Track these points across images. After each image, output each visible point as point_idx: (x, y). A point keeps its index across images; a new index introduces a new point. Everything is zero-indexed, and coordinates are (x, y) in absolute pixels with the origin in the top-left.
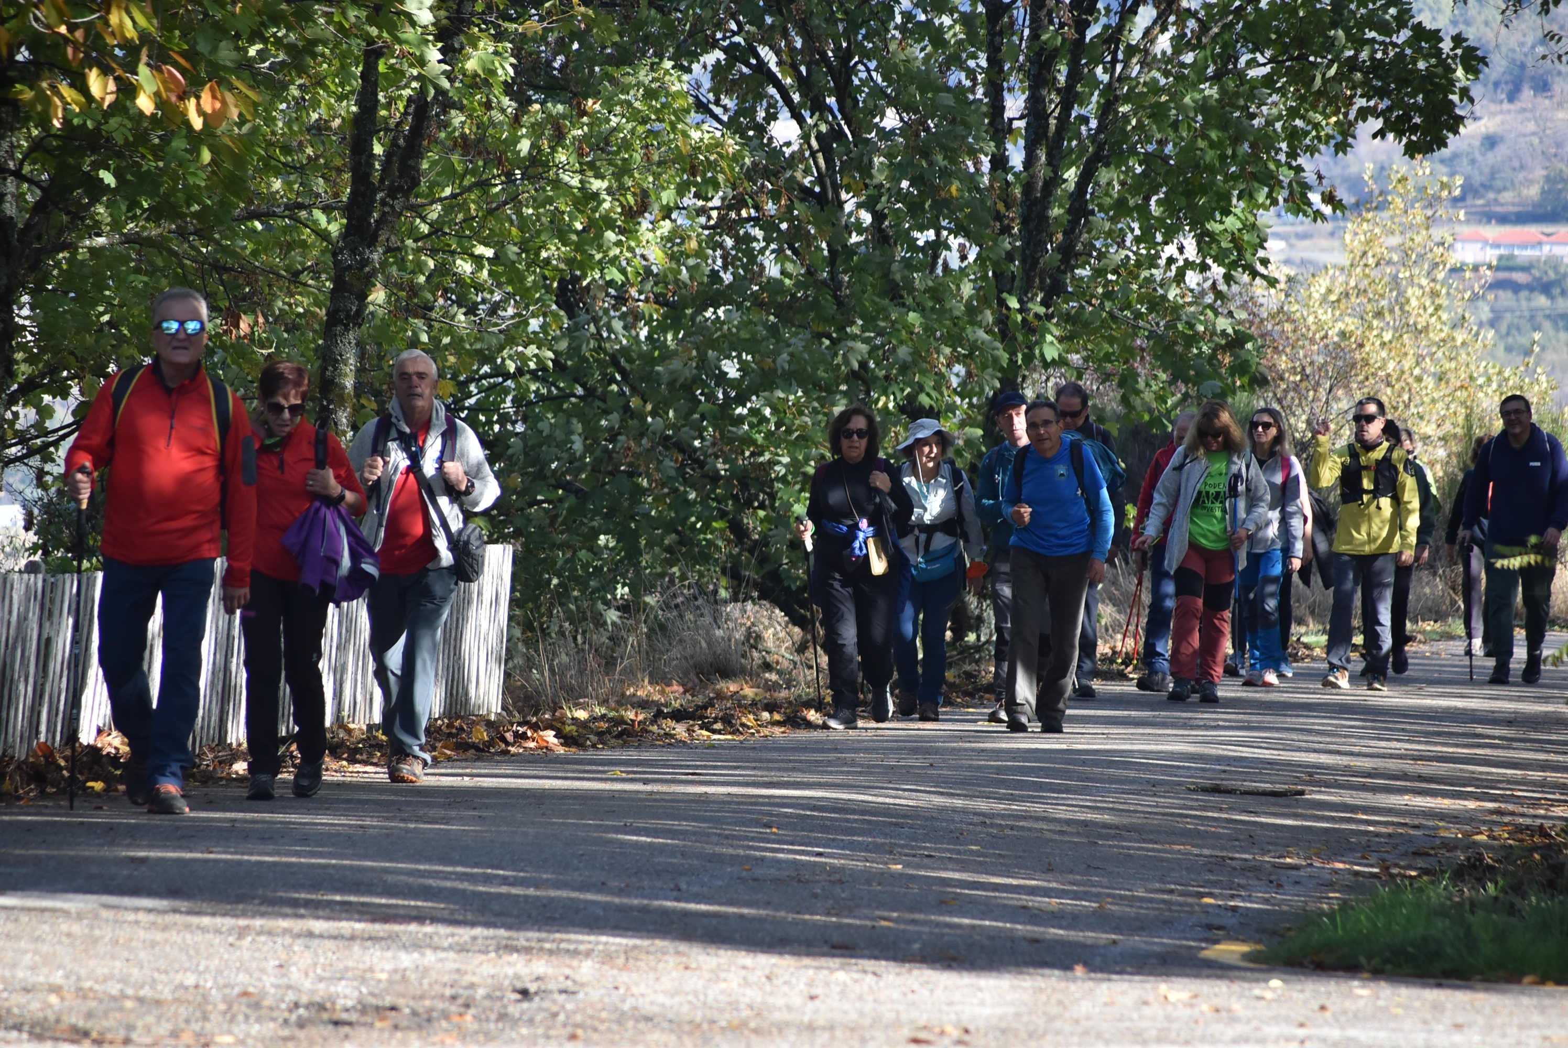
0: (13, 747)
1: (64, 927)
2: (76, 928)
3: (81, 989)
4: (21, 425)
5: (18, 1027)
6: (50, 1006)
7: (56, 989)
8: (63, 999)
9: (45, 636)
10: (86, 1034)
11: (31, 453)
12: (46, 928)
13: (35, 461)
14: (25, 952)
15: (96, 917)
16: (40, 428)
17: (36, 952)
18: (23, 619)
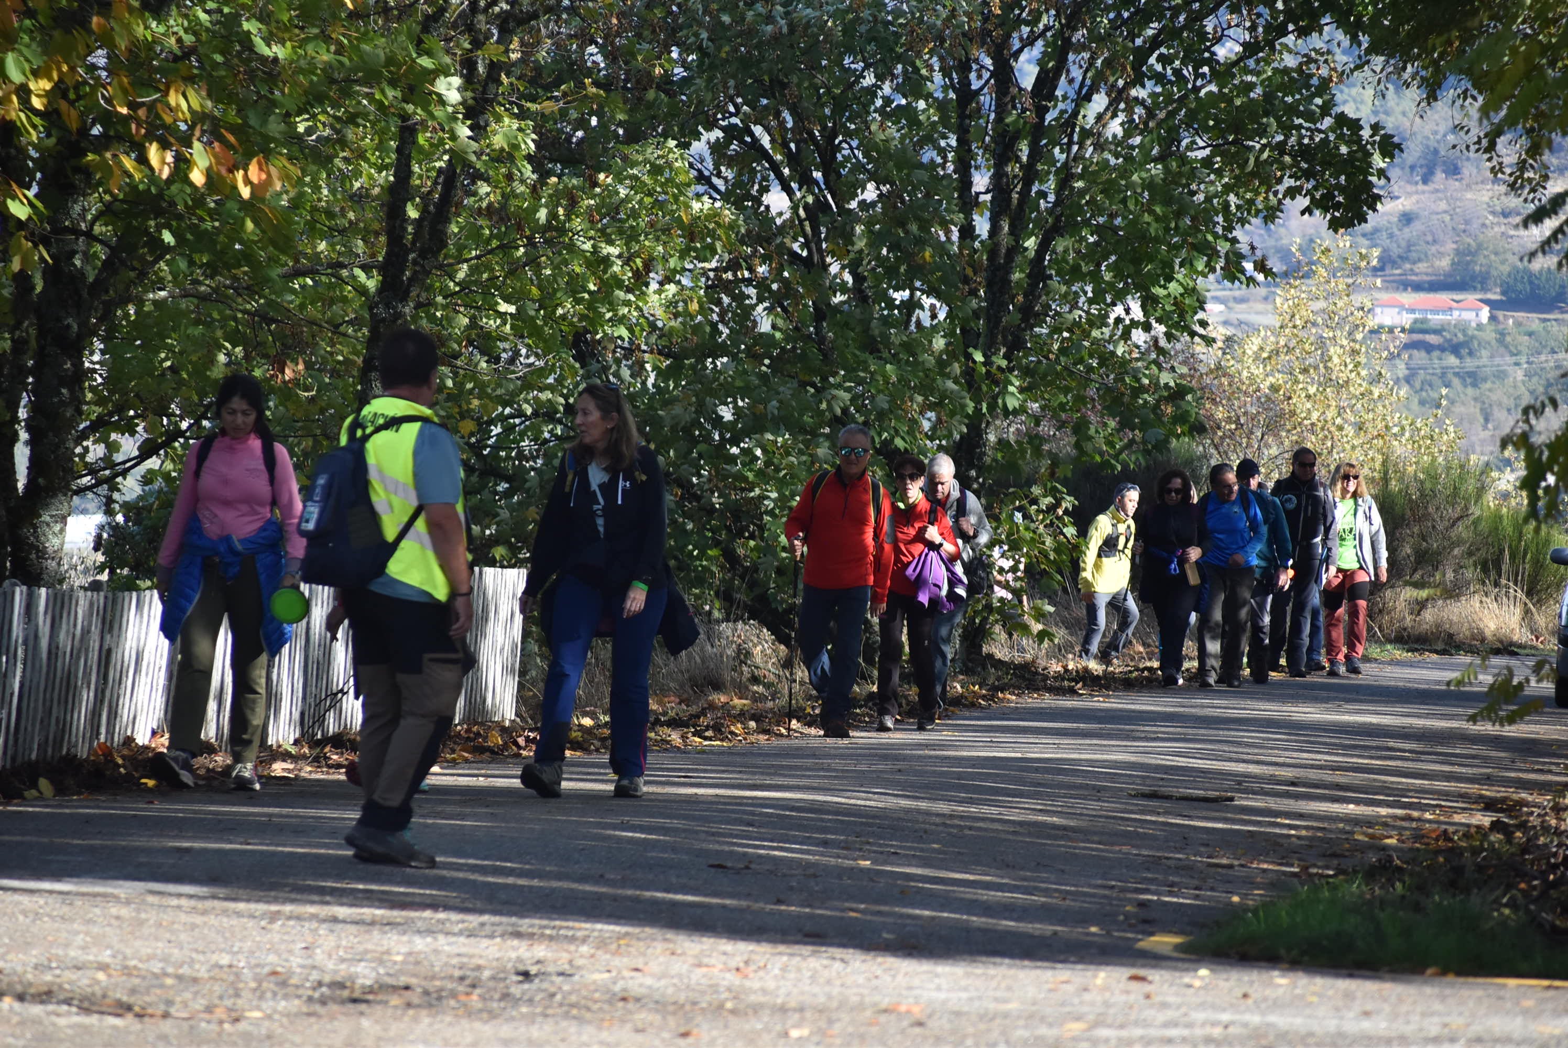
0: (76, 746)
1: (114, 911)
2: (124, 912)
3: (126, 967)
4: (90, 458)
5: (68, 1002)
6: (98, 982)
7: (104, 967)
8: (109, 976)
9: (106, 647)
10: (129, 1008)
11: (99, 483)
12: (97, 911)
13: (103, 490)
14: (78, 933)
15: (143, 902)
16: (108, 461)
17: (87, 933)
18: (86, 632)
